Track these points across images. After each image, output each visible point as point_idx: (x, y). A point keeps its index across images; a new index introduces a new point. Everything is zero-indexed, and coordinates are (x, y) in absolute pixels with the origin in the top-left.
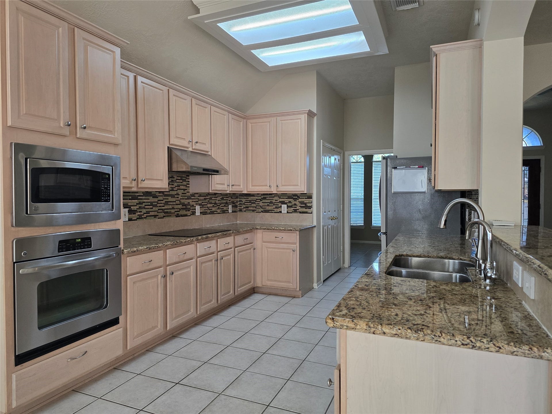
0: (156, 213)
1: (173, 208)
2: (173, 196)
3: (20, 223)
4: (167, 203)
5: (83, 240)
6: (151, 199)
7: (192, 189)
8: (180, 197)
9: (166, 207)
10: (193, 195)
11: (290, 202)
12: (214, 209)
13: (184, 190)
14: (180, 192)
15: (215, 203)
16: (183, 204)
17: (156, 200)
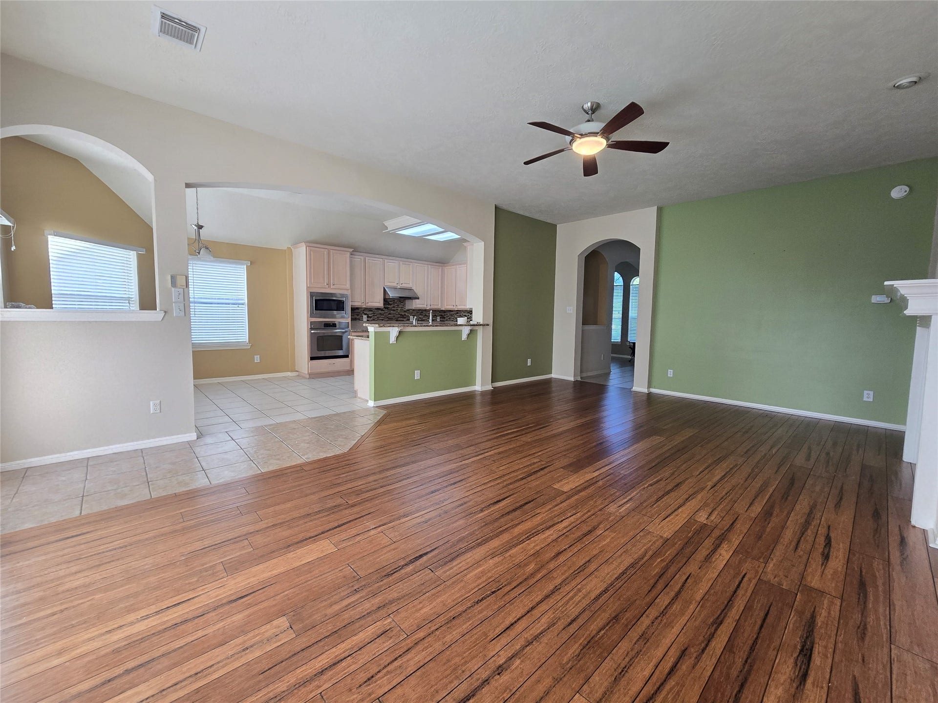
0: (383, 318)
1: (394, 317)
2: (394, 310)
3: (311, 317)
4: (390, 314)
5: (333, 324)
6: (380, 312)
7: (407, 308)
8: (399, 311)
9: (389, 316)
10: (408, 310)
11: (468, 316)
12: (424, 318)
13: (402, 307)
14: (399, 309)
15: (426, 315)
16: (401, 315)
17: (383, 312)
